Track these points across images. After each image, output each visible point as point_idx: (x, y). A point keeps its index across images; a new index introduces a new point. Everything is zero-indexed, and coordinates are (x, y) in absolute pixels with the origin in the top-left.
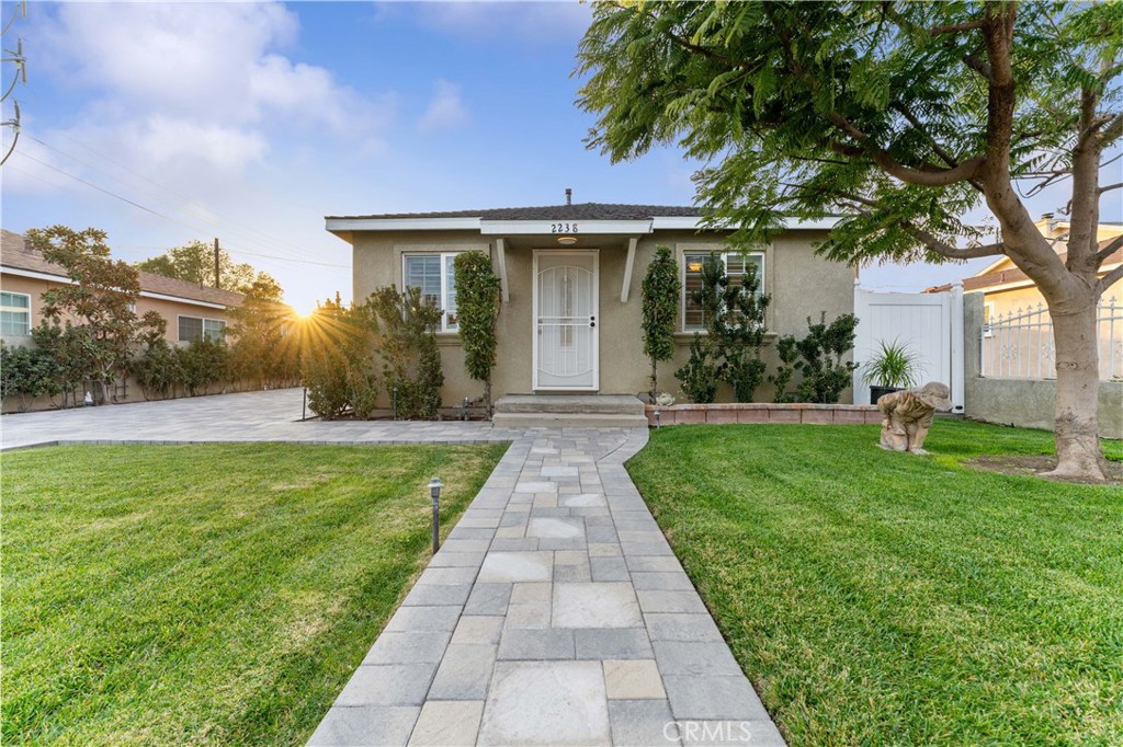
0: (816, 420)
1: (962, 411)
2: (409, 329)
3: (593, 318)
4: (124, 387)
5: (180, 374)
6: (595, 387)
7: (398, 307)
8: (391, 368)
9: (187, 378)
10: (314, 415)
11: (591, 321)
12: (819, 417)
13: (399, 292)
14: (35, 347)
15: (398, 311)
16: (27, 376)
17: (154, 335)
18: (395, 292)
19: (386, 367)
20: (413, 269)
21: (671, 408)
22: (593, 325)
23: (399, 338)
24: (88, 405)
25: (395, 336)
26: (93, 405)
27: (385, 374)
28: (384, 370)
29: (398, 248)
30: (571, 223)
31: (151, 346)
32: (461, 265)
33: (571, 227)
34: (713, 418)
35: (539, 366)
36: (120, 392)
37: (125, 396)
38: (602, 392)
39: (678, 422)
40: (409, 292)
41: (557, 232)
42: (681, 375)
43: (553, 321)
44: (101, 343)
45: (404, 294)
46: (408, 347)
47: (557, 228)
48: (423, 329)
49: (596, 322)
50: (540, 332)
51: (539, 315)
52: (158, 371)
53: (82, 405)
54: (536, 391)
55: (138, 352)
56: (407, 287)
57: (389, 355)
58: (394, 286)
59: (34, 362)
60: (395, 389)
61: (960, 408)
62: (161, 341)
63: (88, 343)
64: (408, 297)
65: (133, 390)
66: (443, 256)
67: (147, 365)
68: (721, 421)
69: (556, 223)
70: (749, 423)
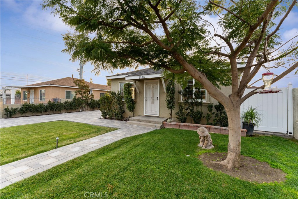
0: (215, 132)
1: (292, 135)
3: (158, 97)
4: (87, 108)
5: (96, 105)
6: (158, 115)
9: (98, 106)
10: (103, 117)
14: (73, 101)
15: (115, 96)
16: (71, 106)
17: (92, 98)
21: (170, 123)
24: (81, 111)
25: (114, 102)
26: (82, 111)
29: (118, 82)
30: (143, 76)
31: (92, 100)
33: (143, 77)
35: (145, 109)
36: (86, 109)
37: (87, 110)
38: (160, 117)
39: (172, 127)
41: (140, 78)
43: (149, 98)
44: (83, 100)
49: (158, 98)
51: (146, 96)
52: (92, 105)
53: (79, 111)
54: (145, 115)
55: (89, 101)
58: (114, 91)
59: (72, 104)
61: (291, 133)
62: (93, 99)
63: (80, 100)
65: (89, 109)
67: (91, 104)
68: (184, 129)
69: (140, 76)
70: (192, 130)
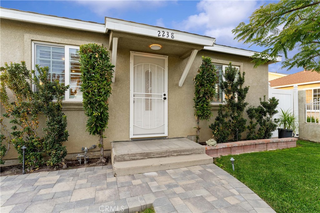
1: (298, 136)
2: (38, 99)
3: (165, 95)
6: (166, 134)
7: (28, 81)
8: (20, 129)
11: (163, 97)
12: (273, 146)
13: (28, 69)
15: (27, 84)
18: (24, 68)
19: (15, 128)
20: (41, 54)
21: (216, 148)
22: (165, 99)
23: (28, 105)
25: (25, 104)
27: (14, 134)
28: (13, 131)
29: (28, 37)
30: (170, 32)
32: (86, 53)
33: (170, 35)
34: (234, 151)
35: (133, 122)
38: (169, 137)
39: (218, 155)
40: (38, 70)
41: (161, 37)
42: (213, 127)
43: (141, 95)
45: (33, 72)
46: (36, 113)
47: (161, 34)
48: (51, 98)
49: (166, 96)
50: (134, 102)
51: (134, 91)
54: (132, 139)
56: (37, 66)
57: (18, 119)
58: (23, 63)
60: (24, 148)
64: (37, 74)
66: (67, 48)
69: (160, 30)
70: (249, 152)
